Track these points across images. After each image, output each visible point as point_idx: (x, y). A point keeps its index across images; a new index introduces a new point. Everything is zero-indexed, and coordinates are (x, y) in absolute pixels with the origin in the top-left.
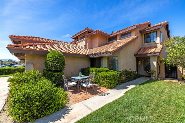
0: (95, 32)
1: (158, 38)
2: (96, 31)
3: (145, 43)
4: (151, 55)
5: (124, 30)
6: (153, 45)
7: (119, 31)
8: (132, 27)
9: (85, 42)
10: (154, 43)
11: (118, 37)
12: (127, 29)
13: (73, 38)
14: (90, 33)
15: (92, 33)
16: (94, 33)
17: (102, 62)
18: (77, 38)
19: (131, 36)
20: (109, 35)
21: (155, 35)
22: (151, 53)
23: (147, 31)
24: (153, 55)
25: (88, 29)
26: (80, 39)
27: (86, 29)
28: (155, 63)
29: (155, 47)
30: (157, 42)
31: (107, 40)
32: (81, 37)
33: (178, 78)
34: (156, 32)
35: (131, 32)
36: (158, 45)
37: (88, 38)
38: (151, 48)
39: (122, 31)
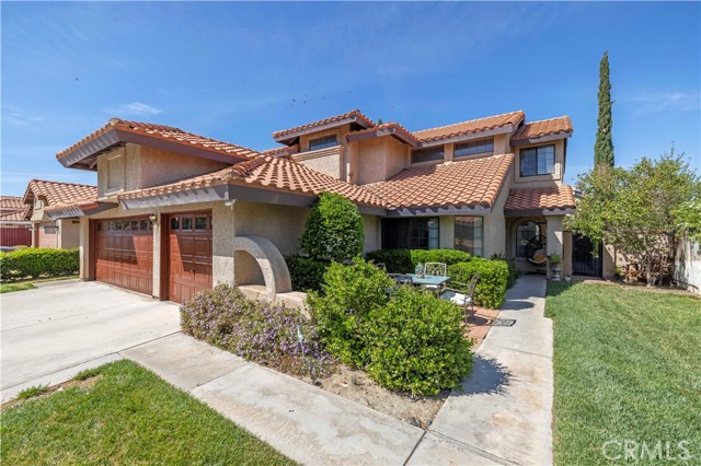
0: (386, 130)
1: (558, 166)
2: (390, 128)
3: (521, 176)
4: (551, 213)
5: (474, 132)
6: (544, 185)
7: (457, 135)
8: (501, 126)
9: (337, 157)
10: (547, 177)
11: (448, 153)
12: (483, 130)
13: (281, 139)
14: (362, 131)
15: (369, 130)
16: (379, 134)
17: (433, 233)
18: (296, 141)
19: (491, 152)
20: (419, 143)
21: (549, 157)
22: (552, 209)
23: (532, 141)
24: (557, 212)
25: (359, 117)
26: (308, 146)
27: (352, 116)
28: (559, 235)
29: (553, 190)
30: (556, 175)
31: (406, 157)
32: (314, 137)
33: (605, 274)
34: (552, 148)
35: (490, 140)
36: (559, 184)
37: (349, 148)
38: (542, 191)
39: (465, 134)
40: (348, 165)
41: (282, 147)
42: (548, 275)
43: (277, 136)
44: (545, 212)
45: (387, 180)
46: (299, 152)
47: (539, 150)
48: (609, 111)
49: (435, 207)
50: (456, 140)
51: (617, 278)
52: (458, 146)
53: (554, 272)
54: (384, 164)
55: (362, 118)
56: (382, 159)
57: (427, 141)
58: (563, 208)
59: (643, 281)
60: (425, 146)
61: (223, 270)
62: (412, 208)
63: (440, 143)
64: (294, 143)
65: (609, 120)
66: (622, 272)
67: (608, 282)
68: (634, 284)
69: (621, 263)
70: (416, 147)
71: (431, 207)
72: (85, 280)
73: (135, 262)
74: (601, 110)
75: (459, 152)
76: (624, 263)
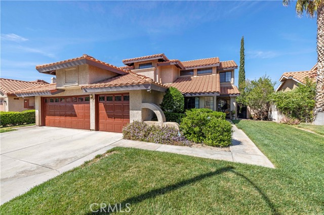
0: (174, 62)
1: (232, 79)
2: (176, 62)
4: (232, 96)
5: (206, 65)
6: (228, 86)
7: (199, 66)
9: (152, 72)
10: (229, 83)
11: (195, 72)
12: (209, 65)
13: (126, 63)
14: (164, 62)
15: (167, 62)
16: (171, 64)
17: (196, 103)
18: (132, 64)
19: (211, 73)
20: (184, 68)
21: (230, 75)
22: (232, 94)
23: (224, 69)
24: (234, 95)
25: (164, 56)
26: (138, 66)
27: (161, 56)
28: (234, 104)
29: (231, 88)
30: (232, 82)
31: (178, 73)
32: (141, 63)
33: (247, 117)
34: (230, 73)
35: (211, 68)
36: (233, 85)
37: (158, 69)
38: (228, 88)
39: (202, 66)
40: (157, 76)
41: (126, 66)
42: (231, 118)
43: (125, 62)
44: (230, 96)
45: (174, 82)
46: (134, 69)
47: (226, 73)
48: (244, 59)
49: (200, 93)
50: (199, 68)
51: (251, 118)
52: (198, 70)
53: (233, 117)
54: (172, 75)
55: (164, 57)
56: (171, 74)
57: (187, 67)
58: (236, 94)
59: (259, 119)
60: (187, 69)
61: (136, 116)
62: (191, 93)
63: (193, 68)
64: (131, 65)
65: (244, 62)
66: (253, 116)
67: (249, 119)
68: (256, 120)
69: (252, 113)
70: (183, 69)
71: (198, 93)
72: (40, 126)
73: (75, 116)
74: (241, 58)
75: (199, 72)
76: (254, 113)
